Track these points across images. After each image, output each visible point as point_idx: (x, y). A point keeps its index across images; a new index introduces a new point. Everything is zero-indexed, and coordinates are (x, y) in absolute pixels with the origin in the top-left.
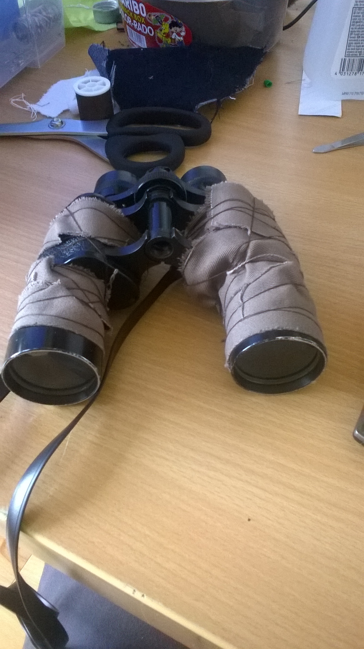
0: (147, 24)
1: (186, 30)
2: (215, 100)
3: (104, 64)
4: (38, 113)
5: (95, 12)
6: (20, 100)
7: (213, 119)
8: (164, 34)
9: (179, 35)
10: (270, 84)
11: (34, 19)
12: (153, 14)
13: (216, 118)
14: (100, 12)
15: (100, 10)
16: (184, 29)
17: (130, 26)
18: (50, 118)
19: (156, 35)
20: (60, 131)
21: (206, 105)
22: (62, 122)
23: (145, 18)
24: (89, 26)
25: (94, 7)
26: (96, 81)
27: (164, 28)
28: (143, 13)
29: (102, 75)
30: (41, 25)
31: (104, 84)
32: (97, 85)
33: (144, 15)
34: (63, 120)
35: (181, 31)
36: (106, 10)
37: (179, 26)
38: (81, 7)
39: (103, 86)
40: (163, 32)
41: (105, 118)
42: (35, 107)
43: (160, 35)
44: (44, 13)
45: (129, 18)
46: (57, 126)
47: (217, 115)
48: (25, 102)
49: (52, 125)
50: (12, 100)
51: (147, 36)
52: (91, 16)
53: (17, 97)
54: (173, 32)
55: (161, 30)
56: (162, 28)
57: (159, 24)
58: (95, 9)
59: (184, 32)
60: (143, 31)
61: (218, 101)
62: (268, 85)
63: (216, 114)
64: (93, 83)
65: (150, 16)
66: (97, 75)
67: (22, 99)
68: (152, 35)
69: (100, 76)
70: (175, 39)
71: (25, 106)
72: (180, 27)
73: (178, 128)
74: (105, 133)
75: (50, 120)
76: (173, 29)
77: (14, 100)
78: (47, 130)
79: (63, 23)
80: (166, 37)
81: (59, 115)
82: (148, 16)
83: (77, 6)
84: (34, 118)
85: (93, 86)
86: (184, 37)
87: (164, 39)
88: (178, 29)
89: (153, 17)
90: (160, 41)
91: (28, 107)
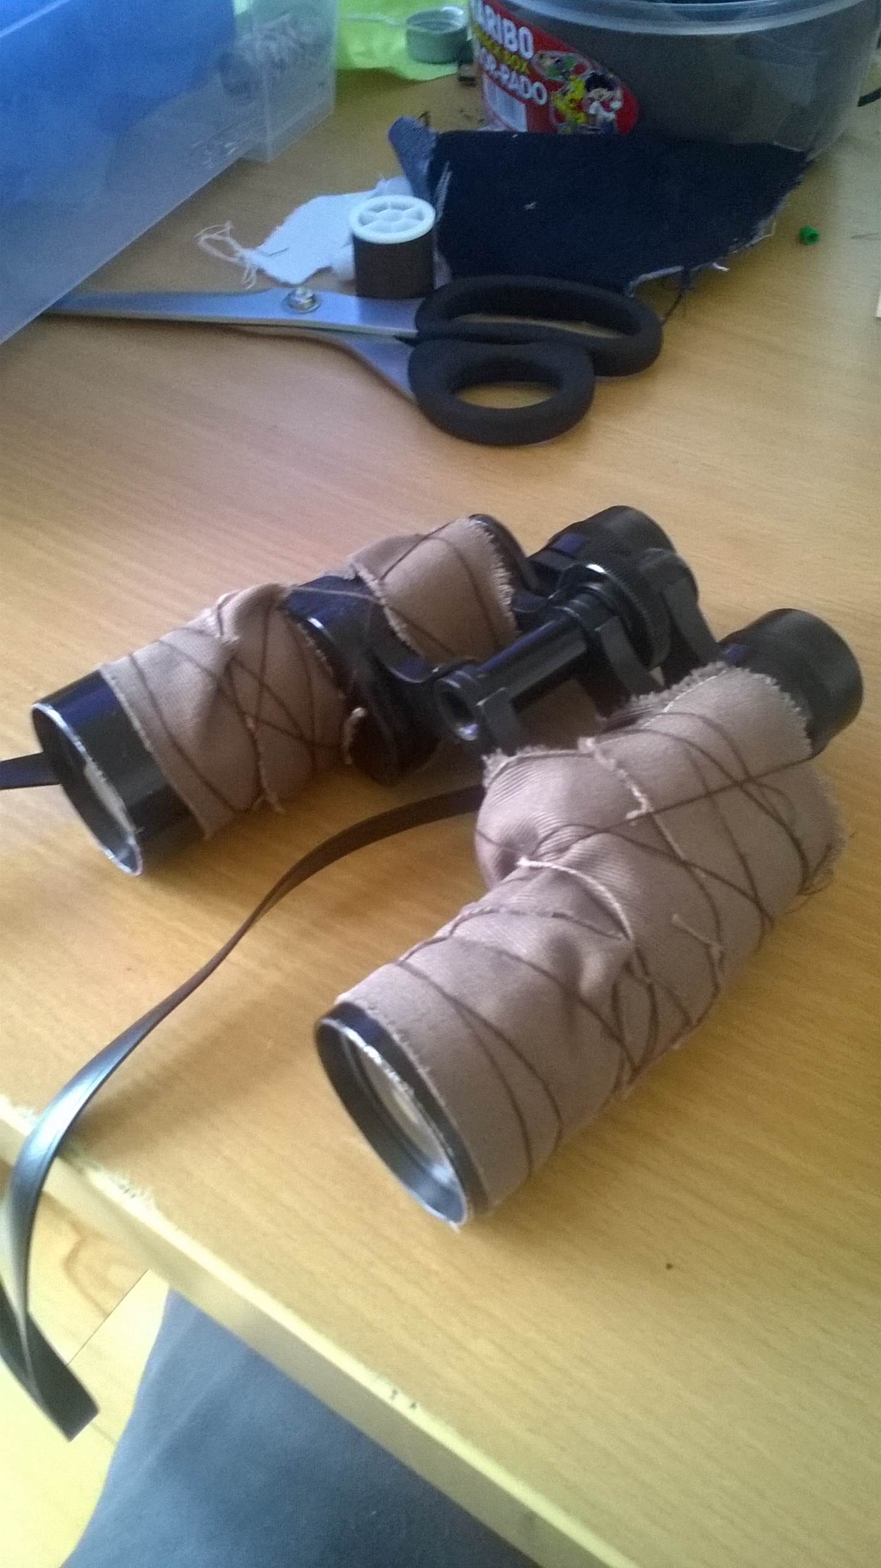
0: (534, 77)
1: (626, 99)
2: (678, 269)
3: (424, 166)
4: (260, 272)
5: (410, 34)
6: (220, 238)
7: (668, 314)
8: (572, 101)
9: (606, 105)
10: (813, 238)
11: (268, 48)
12: (549, 53)
13: (676, 311)
14: (422, 35)
15: (424, 30)
16: (618, 93)
17: (491, 77)
18: (286, 285)
19: (552, 105)
20: (308, 318)
21: (655, 280)
22: (313, 299)
23: (529, 61)
24: (393, 68)
25: (409, 21)
26: (403, 208)
27: (572, 90)
28: (526, 49)
29: (417, 193)
30: (282, 61)
31: (420, 217)
32: (405, 216)
33: (529, 55)
34: (317, 293)
35: (612, 99)
36: (438, 32)
37: (609, 86)
38: (378, 21)
39: (417, 222)
40: (569, 96)
41: (413, 296)
42: (253, 257)
43: (561, 104)
44: (293, 33)
45: (490, 58)
46: (302, 307)
47: (679, 307)
48: (231, 241)
49: (291, 304)
50: (203, 238)
51: (530, 104)
52: (400, 42)
53: (215, 230)
54: (592, 100)
55: (565, 94)
56: (567, 88)
57: (559, 79)
58: (411, 27)
59: (619, 100)
60: (521, 92)
61: (685, 274)
62: (807, 238)
63: (676, 303)
64: (396, 211)
65: (541, 57)
66: (404, 194)
67: (223, 234)
68: (543, 102)
69: (409, 195)
70: (594, 116)
71: (231, 253)
72: (610, 89)
73: (583, 330)
74: (410, 330)
75: (287, 292)
76: (594, 93)
77: (206, 237)
78: (277, 314)
79: (333, 58)
80: (573, 109)
81: (307, 280)
82: (536, 60)
83: (370, 16)
84: (249, 283)
85: (394, 219)
86: (620, 113)
87: (570, 115)
88: (606, 94)
89: (548, 62)
90: (560, 117)
91: (239, 255)
